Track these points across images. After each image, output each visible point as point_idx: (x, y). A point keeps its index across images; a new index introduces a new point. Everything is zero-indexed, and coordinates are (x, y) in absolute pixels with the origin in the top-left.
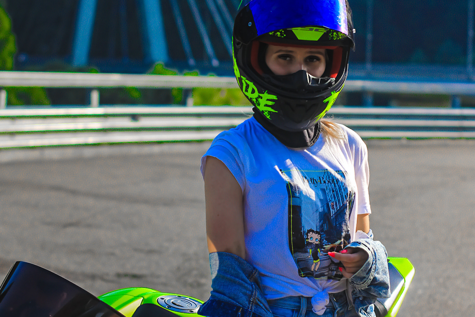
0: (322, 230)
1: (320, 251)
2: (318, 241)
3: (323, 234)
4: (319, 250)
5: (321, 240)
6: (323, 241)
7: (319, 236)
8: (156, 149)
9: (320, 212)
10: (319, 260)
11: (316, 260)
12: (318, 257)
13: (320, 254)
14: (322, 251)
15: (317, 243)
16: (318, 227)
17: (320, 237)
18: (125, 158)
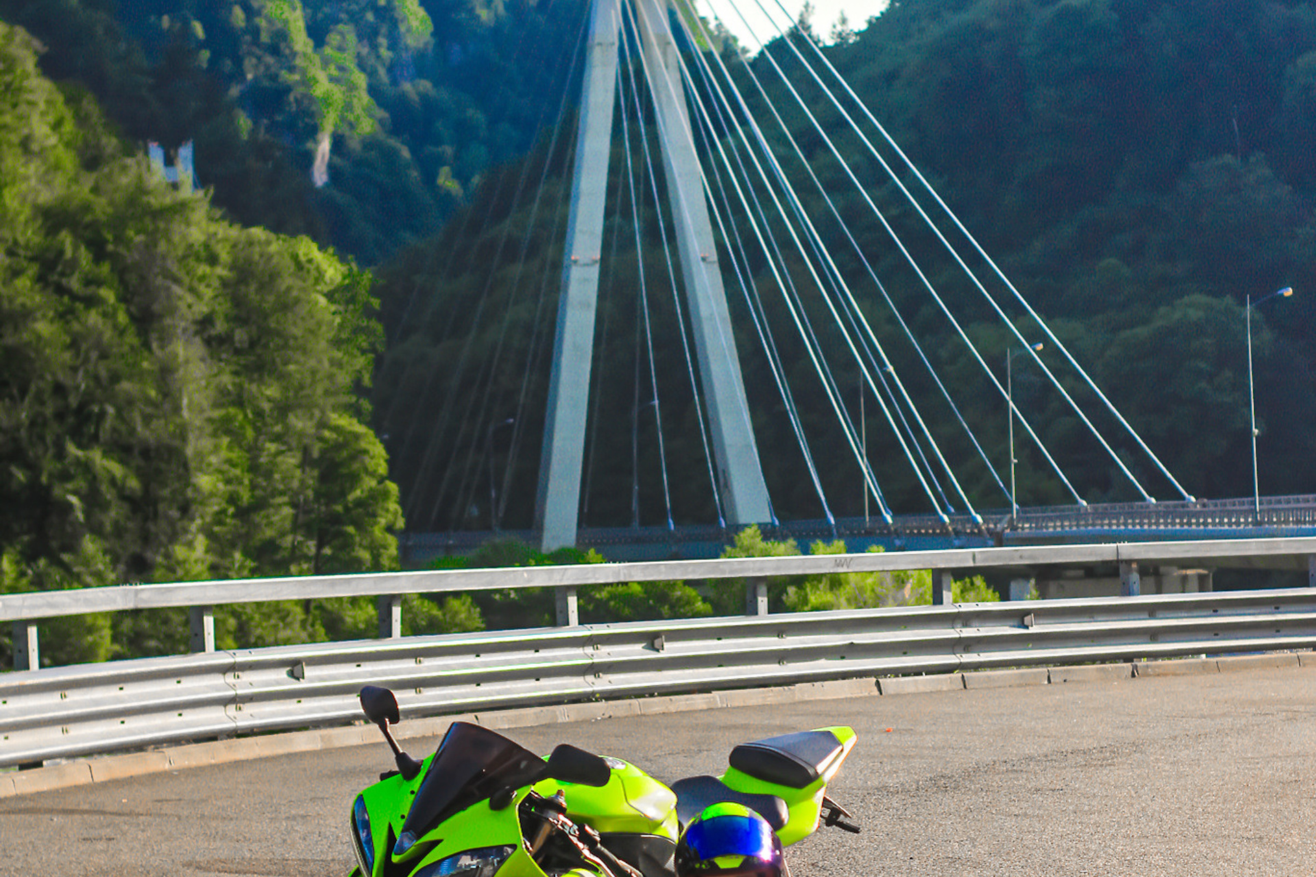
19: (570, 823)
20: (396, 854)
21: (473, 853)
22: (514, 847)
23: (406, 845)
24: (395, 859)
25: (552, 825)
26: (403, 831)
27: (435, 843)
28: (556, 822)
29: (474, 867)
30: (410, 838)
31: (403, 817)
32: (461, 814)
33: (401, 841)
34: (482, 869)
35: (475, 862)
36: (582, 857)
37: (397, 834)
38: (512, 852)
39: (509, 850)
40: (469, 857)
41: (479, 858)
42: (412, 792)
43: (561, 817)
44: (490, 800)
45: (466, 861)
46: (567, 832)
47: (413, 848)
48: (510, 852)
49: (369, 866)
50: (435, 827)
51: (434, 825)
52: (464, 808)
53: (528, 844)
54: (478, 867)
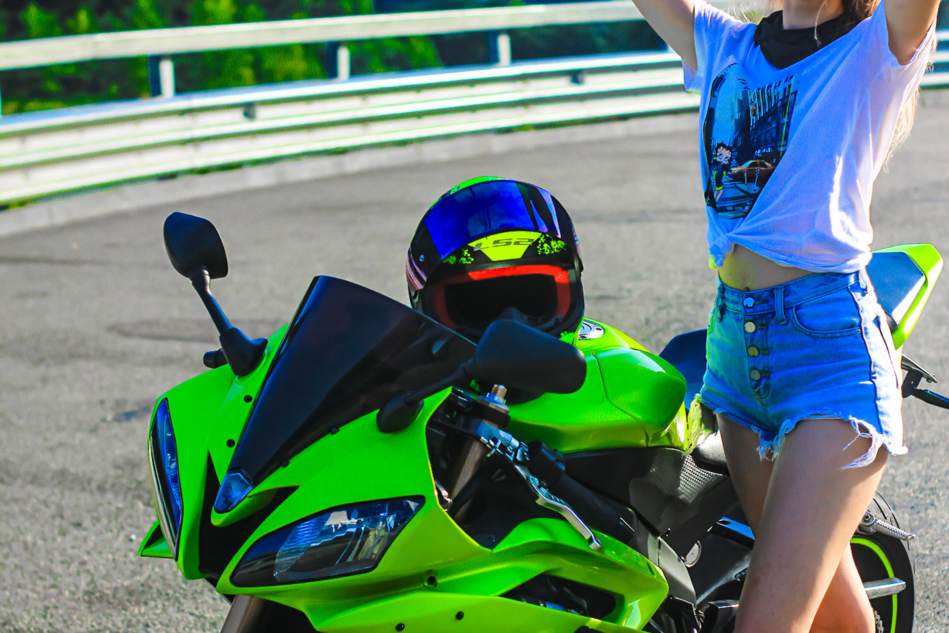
0: (735, 146)
1: (726, 175)
2: (727, 162)
3: (735, 152)
4: (725, 172)
5: (730, 160)
6: (732, 160)
7: (730, 153)
8: (618, 129)
9: (736, 120)
10: (722, 187)
11: (718, 187)
12: (722, 183)
13: (725, 178)
14: (729, 174)
15: (726, 163)
16: (732, 141)
17: (731, 155)
18: (564, 148)
19: (515, 443)
20: (218, 511)
21: (349, 508)
22: (420, 500)
23: (236, 493)
24: (217, 519)
25: (485, 449)
26: (230, 471)
27: (284, 493)
28: (492, 443)
29: (354, 530)
30: (242, 482)
31: (230, 443)
32: (329, 440)
33: (228, 487)
34: (367, 532)
35: (354, 521)
36: (537, 501)
37: (221, 474)
38: (418, 509)
39: (413, 505)
40: (344, 513)
41: (359, 516)
42: (248, 399)
43: (502, 433)
44: (378, 415)
45: (338, 519)
46: (511, 458)
47: (247, 499)
48: (413, 508)
49: (176, 528)
50: (285, 464)
51: (282, 460)
52: (333, 429)
53: (445, 493)
54: (359, 531)
